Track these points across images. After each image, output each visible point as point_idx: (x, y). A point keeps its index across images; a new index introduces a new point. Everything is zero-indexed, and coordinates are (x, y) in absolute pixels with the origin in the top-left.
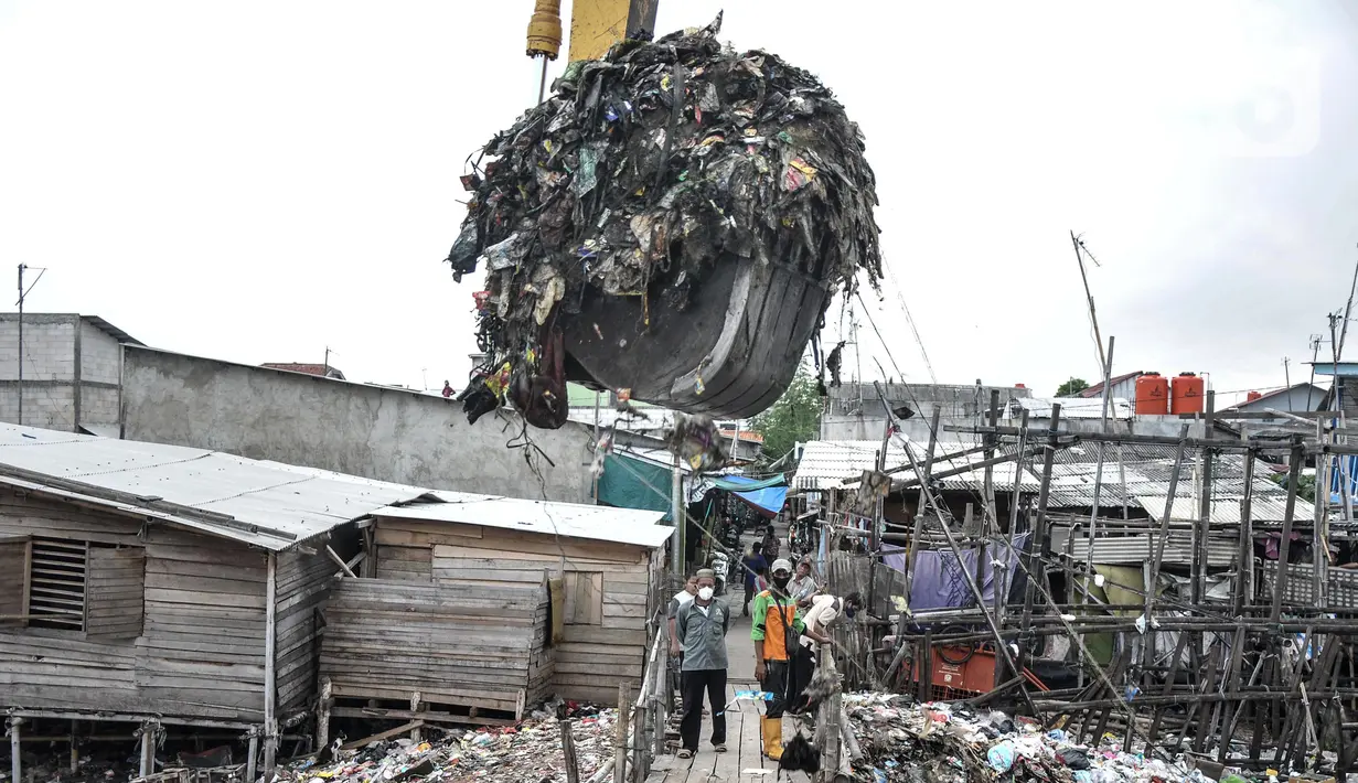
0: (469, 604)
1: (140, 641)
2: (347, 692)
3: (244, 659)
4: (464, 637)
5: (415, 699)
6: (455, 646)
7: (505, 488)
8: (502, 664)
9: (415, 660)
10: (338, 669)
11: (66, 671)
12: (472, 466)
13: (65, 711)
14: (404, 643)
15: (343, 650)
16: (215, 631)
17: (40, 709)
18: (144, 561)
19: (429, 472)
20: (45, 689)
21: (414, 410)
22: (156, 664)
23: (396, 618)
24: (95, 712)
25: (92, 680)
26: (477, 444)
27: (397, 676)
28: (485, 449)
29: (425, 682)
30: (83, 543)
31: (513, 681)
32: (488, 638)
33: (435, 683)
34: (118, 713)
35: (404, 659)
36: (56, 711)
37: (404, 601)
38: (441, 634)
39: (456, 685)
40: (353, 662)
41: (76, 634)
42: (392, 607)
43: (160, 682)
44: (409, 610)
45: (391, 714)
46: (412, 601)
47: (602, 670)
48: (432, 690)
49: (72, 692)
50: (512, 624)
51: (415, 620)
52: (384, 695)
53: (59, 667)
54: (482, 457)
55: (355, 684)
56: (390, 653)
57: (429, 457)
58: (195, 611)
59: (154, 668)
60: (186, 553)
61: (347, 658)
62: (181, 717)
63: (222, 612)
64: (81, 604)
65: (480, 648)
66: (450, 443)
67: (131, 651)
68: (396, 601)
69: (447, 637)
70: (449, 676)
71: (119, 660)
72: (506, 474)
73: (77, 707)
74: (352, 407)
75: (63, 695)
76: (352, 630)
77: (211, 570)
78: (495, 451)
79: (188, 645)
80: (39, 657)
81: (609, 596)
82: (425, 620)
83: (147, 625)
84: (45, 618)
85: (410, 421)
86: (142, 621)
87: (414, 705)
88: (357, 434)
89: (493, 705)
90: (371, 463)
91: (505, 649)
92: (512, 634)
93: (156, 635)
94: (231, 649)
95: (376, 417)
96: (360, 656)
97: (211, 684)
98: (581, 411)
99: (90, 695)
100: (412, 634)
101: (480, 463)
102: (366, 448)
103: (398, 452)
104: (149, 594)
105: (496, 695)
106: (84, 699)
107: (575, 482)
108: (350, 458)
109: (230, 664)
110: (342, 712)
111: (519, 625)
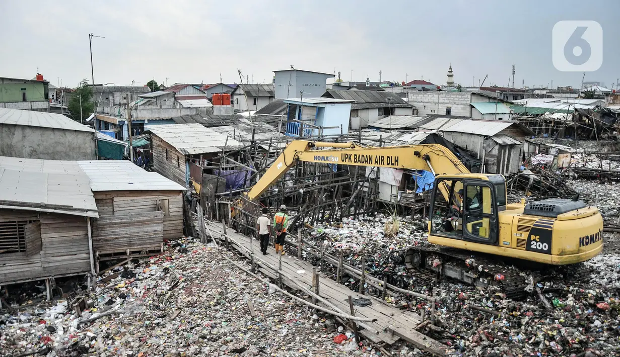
0: (141, 219)
1: (42, 252)
2: (103, 253)
3: (81, 252)
4: (141, 229)
5: (128, 251)
6: (138, 233)
7: (64, 155)
8: (154, 236)
9: (125, 239)
10: (99, 246)
11: (15, 267)
12: (52, 148)
13: (17, 280)
14: (122, 234)
15: (100, 239)
16: (69, 245)
17: (7, 282)
18: (40, 225)
19: (35, 151)
20: (8, 275)
21: (28, 131)
22: (49, 259)
23: (118, 227)
24: (28, 279)
25: (26, 268)
26: (54, 141)
27: (120, 245)
28: (55, 142)
29: (130, 245)
30: (15, 222)
31: (158, 240)
32: (149, 229)
33: (133, 245)
34: (37, 278)
35: (121, 239)
36: (14, 281)
37: (120, 221)
38: (133, 230)
39: (140, 245)
40: (104, 243)
41: (17, 253)
42: (116, 224)
43: (51, 265)
44: (122, 224)
45: (121, 257)
46: (122, 221)
47: (170, 228)
48: (132, 247)
49: (19, 274)
50: (156, 223)
51: (125, 226)
52: (116, 252)
53: (12, 267)
54: (55, 145)
55: (106, 250)
56: (116, 238)
57: (36, 147)
58: (60, 239)
59: (48, 260)
60: (56, 220)
61: (102, 242)
62: (61, 275)
63: (71, 238)
64: (17, 243)
65: (147, 232)
66: (43, 141)
67: (38, 256)
68: (117, 221)
69: (136, 230)
70: (137, 242)
71: (35, 260)
72: (64, 150)
73: (21, 278)
74: (4, 131)
75: (16, 275)
76: (103, 233)
77: (65, 225)
78: (59, 143)
79: (59, 251)
80: (4, 264)
81: (171, 206)
82: (127, 226)
83: (43, 247)
84: (10, 250)
85: (27, 135)
86: (41, 245)
87: (128, 254)
88: (7, 141)
89: (153, 249)
90: (14, 150)
91: (155, 231)
92: (156, 226)
93: (48, 249)
94: (76, 249)
95: (14, 134)
96: (106, 240)
97: (70, 262)
98: (14, 103)
99: (26, 274)
100: (123, 231)
101: (54, 147)
102: (11, 145)
103: (24, 146)
104: (43, 236)
105: (154, 245)
106: (24, 276)
107: (89, 151)
108: (5, 149)
109: (76, 255)
110: (103, 259)
111: (158, 223)
